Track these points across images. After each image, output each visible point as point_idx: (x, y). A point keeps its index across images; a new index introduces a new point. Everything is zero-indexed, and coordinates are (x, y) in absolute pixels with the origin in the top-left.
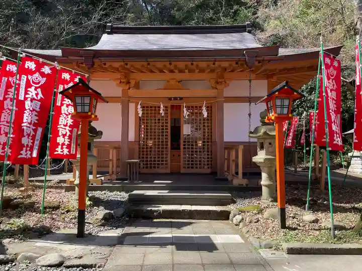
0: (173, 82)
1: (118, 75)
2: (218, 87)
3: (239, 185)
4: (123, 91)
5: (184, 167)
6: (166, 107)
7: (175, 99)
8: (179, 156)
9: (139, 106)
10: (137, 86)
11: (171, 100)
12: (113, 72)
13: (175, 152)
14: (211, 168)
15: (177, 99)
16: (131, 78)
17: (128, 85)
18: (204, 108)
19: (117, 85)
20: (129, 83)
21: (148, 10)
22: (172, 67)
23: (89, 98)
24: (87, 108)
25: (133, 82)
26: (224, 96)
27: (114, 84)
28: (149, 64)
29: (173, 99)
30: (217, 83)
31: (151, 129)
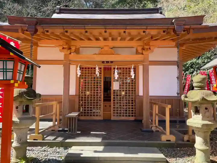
0: (106, 49)
1: (61, 42)
2: (144, 52)
3: (167, 141)
4: (65, 55)
5: (114, 116)
6: (100, 68)
7: (108, 62)
8: (110, 106)
9: (78, 68)
10: (77, 51)
11: (104, 63)
12: (57, 39)
13: (107, 103)
14: (135, 116)
15: (109, 63)
16: (72, 44)
17: (69, 51)
18: (132, 70)
19: (60, 51)
20: (70, 49)
21: (87, 6)
22: (107, 35)
23: (13, 62)
24: (9, 75)
25: (73, 48)
26: (150, 60)
27: (58, 49)
28: (86, 32)
29: (105, 62)
30: (143, 49)
31: (88, 83)
